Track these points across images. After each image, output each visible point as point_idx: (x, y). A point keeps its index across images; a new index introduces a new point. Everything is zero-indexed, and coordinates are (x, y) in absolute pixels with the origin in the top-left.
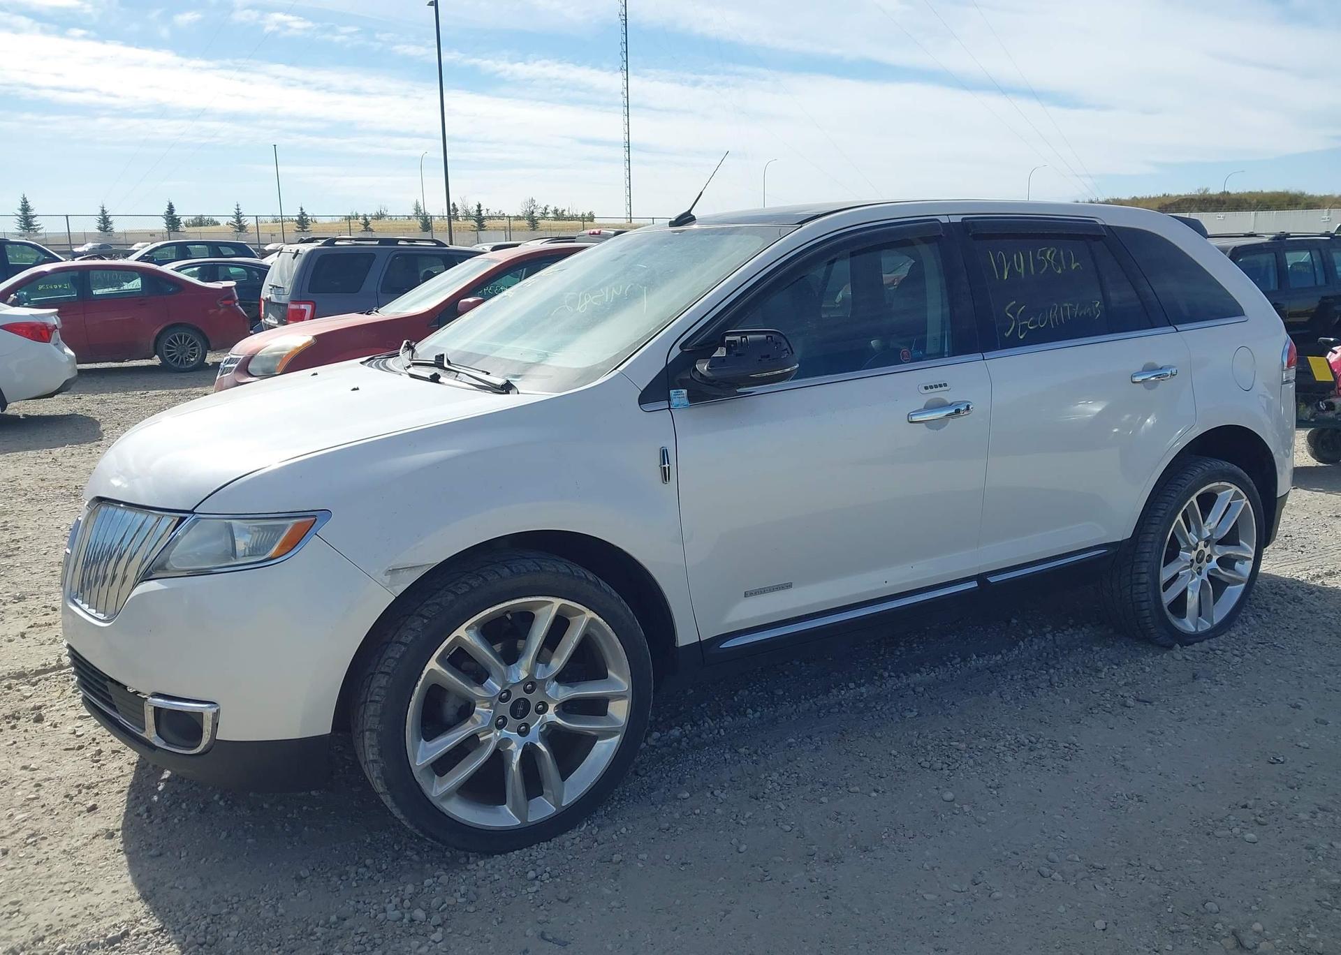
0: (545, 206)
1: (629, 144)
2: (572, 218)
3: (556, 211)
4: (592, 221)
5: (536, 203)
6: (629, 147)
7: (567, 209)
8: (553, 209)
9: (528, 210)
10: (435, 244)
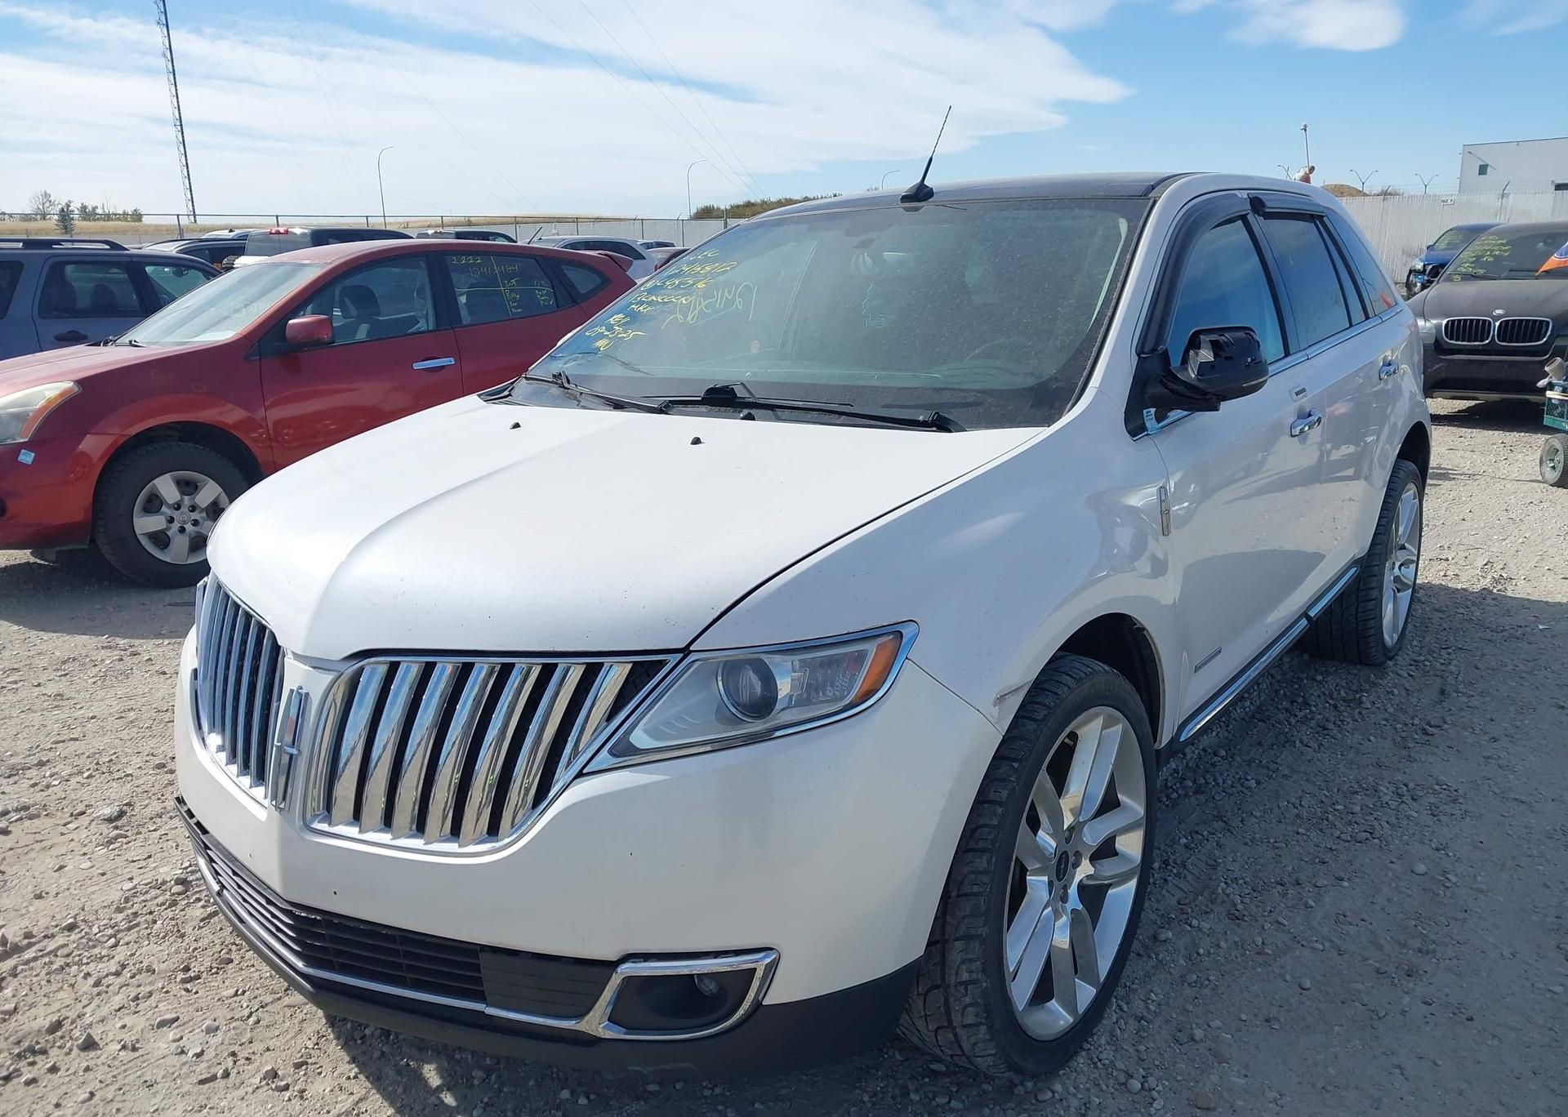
0: (66, 201)
1: (181, 122)
2: (108, 217)
3: (84, 208)
4: (140, 220)
5: (52, 199)
6: (181, 125)
7: (100, 206)
8: (79, 206)
9: (41, 207)
10: (108, 247)
